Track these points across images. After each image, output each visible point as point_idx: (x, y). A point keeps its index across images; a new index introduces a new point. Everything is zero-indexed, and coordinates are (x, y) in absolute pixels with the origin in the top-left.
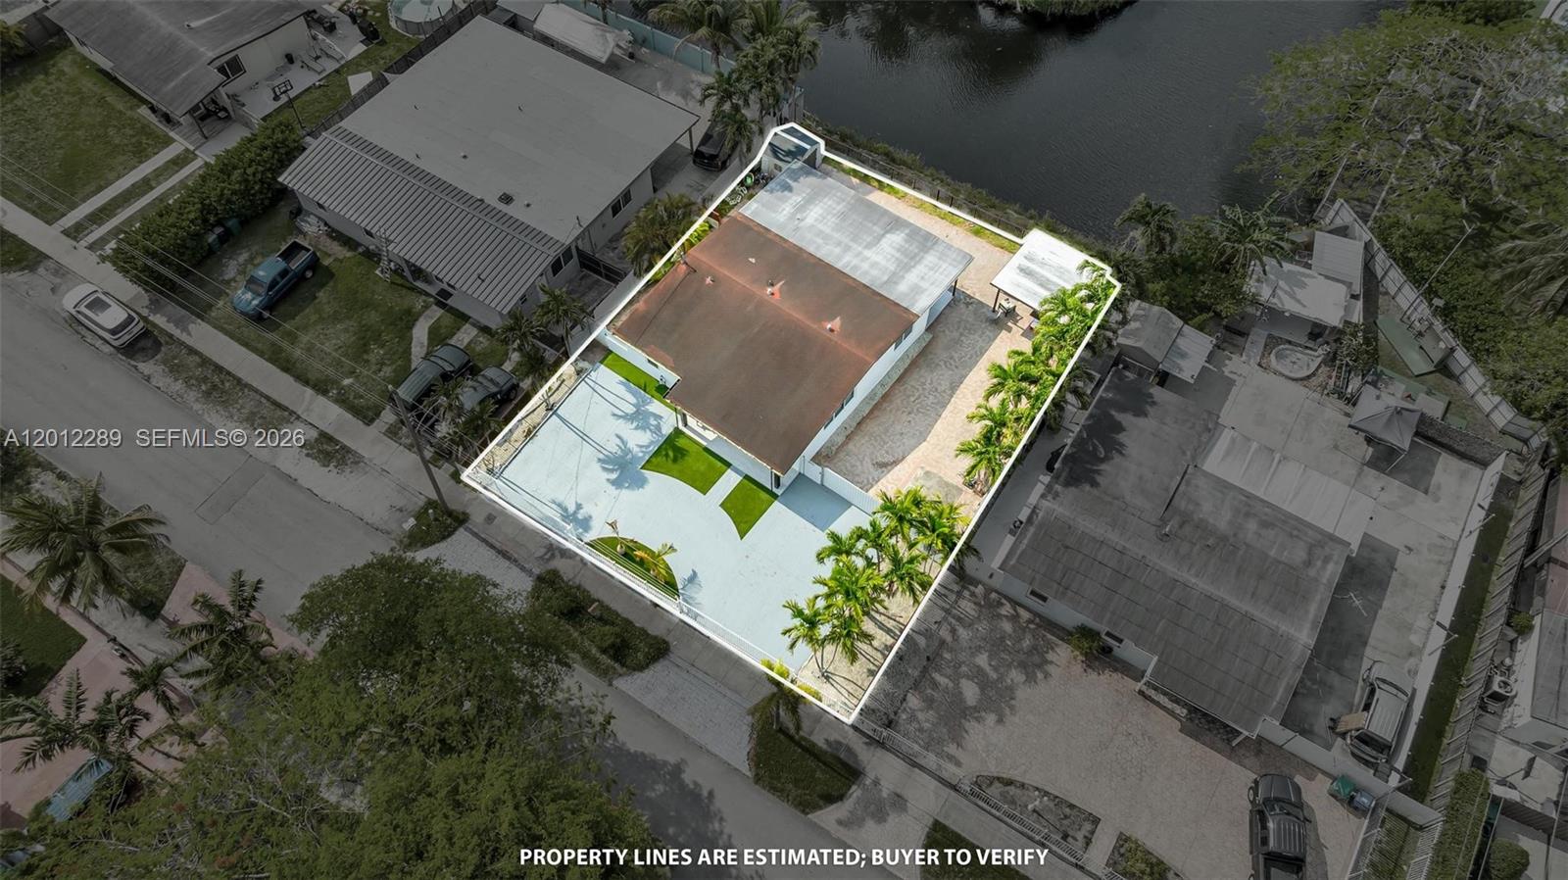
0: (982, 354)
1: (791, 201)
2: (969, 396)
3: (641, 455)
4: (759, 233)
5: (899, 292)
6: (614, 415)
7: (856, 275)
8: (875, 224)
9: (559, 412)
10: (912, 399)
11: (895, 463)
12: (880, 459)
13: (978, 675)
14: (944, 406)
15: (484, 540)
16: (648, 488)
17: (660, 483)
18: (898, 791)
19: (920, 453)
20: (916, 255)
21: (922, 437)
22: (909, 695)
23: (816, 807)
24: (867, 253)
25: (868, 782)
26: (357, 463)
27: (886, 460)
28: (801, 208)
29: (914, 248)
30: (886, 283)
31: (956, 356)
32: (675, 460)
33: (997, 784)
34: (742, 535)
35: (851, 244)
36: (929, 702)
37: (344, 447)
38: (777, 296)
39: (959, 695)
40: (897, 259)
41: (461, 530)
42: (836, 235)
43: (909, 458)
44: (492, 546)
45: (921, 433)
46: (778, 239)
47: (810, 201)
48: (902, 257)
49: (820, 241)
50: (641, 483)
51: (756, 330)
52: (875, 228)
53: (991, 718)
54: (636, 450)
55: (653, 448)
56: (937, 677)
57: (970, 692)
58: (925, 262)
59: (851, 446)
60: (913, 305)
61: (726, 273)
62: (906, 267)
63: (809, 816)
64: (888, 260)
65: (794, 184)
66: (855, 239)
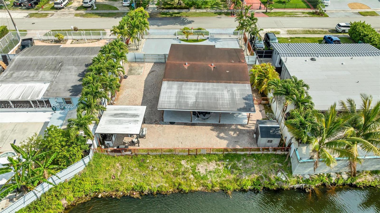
2: (138, 95)
4: (236, 81)
5: (175, 85)
7: (193, 83)
8: (203, 102)
11: (150, 73)
12: (154, 72)
14: (144, 90)
20: (179, 99)
24: (197, 91)
28: (233, 95)
29: (182, 100)
30: (182, 86)
33: (95, 41)
38: (210, 65)
40: (185, 94)
42: (211, 92)
45: (147, 81)
46: (228, 82)
47: (233, 99)
48: (183, 95)
49: (215, 88)
52: (202, 101)
58: (174, 98)
60: (167, 83)
61: (230, 64)
62: (179, 93)
64: (187, 92)
65: (245, 101)
66: (205, 94)
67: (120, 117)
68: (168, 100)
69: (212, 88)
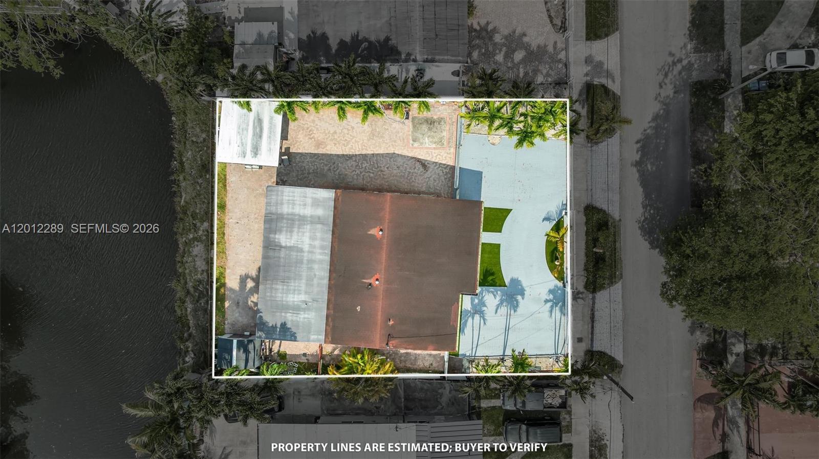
0: (315, 155)
1: (294, 318)
2: (350, 146)
3: (499, 292)
4: (333, 320)
5: (323, 212)
6: (485, 323)
7: (328, 243)
8: (279, 257)
9: (502, 354)
10: (372, 175)
11: (419, 160)
12: (422, 169)
13: (508, 56)
14: (365, 156)
15: (592, 333)
16: (515, 276)
17: (508, 272)
18: (584, 63)
19: (404, 151)
20: (288, 219)
21: (393, 156)
22: (538, 83)
23: (614, 94)
24: (306, 248)
25: (589, 78)
26: (595, 431)
27: (420, 166)
28: (296, 309)
29: (284, 224)
30: (323, 224)
31: (326, 168)
32: (493, 274)
33: (554, 22)
34: (509, 211)
35: (305, 262)
36: (536, 71)
37: (591, 446)
38: (377, 276)
39: (524, 61)
40: (299, 228)
41: (595, 349)
42: (304, 274)
43: (410, 155)
44: (593, 327)
45: (391, 158)
46: (331, 306)
47: (286, 308)
48: (296, 227)
49: (315, 281)
50: (515, 282)
51: (407, 273)
52: (282, 256)
53: (526, 39)
54: (498, 298)
55: (491, 289)
56: (521, 75)
57: (519, 56)
58: (290, 211)
59: (424, 189)
60: (330, 198)
61: (379, 317)
62: (303, 220)
63: (619, 94)
64: (304, 233)
65: (279, 326)
66: (299, 262)
68: (284, 201)
69: (315, 275)
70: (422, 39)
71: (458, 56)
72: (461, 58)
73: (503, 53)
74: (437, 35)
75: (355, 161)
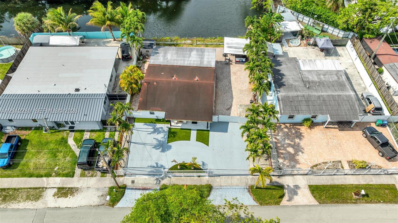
0: (230, 72)
1: (160, 56)
2: (235, 83)
3: (164, 140)
4: (158, 66)
5: (205, 64)
6: (149, 134)
7: (192, 65)
8: (186, 52)
9: (132, 142)
10: (223, 90)
11: (231, 107)
12: (227, 108)
13: (289, 145)
14: (231, 88)
15: (136, 189)
16: (173, 147)
17: (176, 145)
18: (295, 184)
19: (235, 102)
20: (202, 54)
21: (232, 97)
22: (279, 159)
23: (280, 201)
24: (190, 59)
25: (286, 187)
26: (77, 190)
27: (228, 108)
28: (164, 56)
29: (200, 53)
30: (200, 64)
31: (225, 75)
32: (174, 136)
33: (314, 168)
34: (208, 145)
35: (184, 59)
36: (284, 158)
37: (69, 188)
38: (177, 79)
39: (289, 152)
41: (126, 190)
42: (179, 58)
43: (233, 104)
44: (139, 189)
45: (231, 97)
46: (165, 66)
47: (165, 53)
48: (199, 56)
49: (176, 62)
50: (170, 147)
51: (178, 90)
52: (187, 53)
53: (300, 153)
54: (162, 139)
55: (167, 136)
56: (281, 151)
57: (291, 150)
58: (206, 55)
59: (217, 109)
60: (211, 65)
61: (158, 79)
62: (202, 58)
63: (281, 205)
64: (197, 58)
65: (158, 51)
66: (184, 57)
67: (239, 47)
68: (209, 53)
69: (178, 61)
70: (288, 95)
71: (283, 111)
72: (282, 112)
73: (290, 142)
74: (291, 101)
75: (229, 85)
